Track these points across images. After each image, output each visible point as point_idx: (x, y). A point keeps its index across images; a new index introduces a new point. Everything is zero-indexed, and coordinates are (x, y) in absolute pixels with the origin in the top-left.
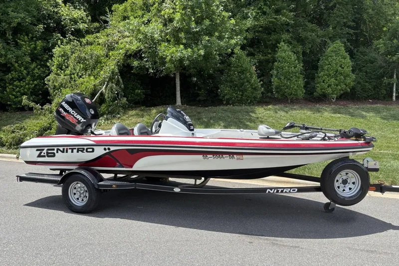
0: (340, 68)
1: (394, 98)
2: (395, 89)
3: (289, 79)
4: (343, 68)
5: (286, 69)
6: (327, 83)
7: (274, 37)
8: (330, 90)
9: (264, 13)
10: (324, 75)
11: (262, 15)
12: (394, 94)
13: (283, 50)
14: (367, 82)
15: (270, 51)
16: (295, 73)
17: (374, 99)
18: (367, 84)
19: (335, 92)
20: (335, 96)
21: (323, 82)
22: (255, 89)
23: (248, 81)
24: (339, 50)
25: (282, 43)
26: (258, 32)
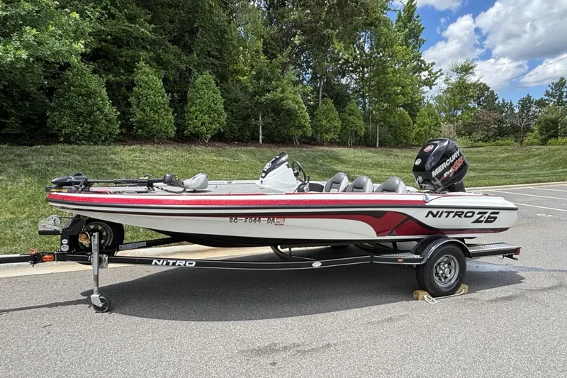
0: (212, 104)
1: (261, 141)
2: (261, 132)
3: (157, 112)
4: (215, 104)
5: (151, 98)
6: (200, 120)
7: (126, 53)
8: (204, 129)
9: (112, 16)
10: (196, 111)
11: (108, 18)
12: (261, 137)
13: (145, 72)
14: (233, 122)
15: (122, 71)
16: (164, 104)
17: (238, 141)
18: (234, 124)
19: (210, 132)
20: (209, 136)
21: (196, 119)
22: (109, 121)
23: (99, 109)
24: (210, 82)
25: (142, 63)
26: (106, 41)
